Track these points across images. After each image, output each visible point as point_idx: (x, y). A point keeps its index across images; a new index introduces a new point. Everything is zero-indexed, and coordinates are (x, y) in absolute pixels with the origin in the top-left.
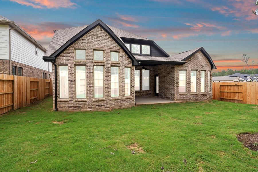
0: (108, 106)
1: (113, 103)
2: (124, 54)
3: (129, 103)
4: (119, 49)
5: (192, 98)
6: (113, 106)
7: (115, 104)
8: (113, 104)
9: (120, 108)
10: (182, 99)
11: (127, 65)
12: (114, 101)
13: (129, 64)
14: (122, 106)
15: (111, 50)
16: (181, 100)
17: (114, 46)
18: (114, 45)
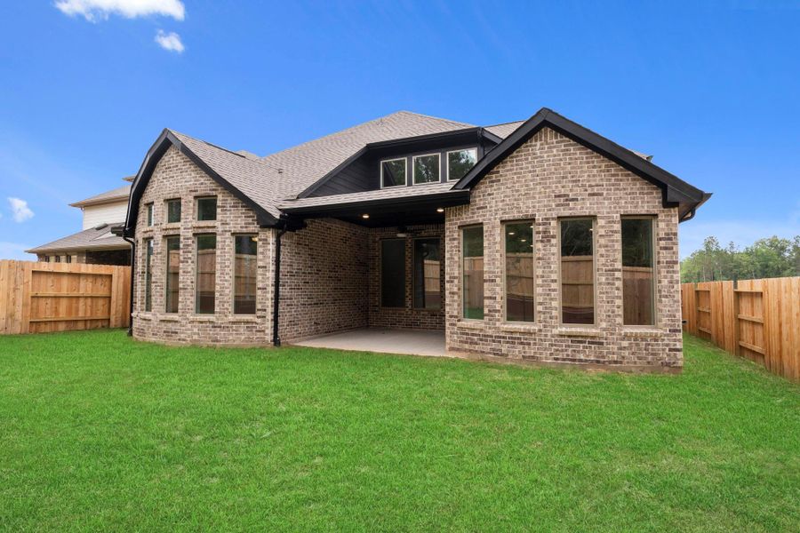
0: (182, 336)
1: (196, 330)
2: (229, 198)
3: (243, 337)
4: (214, 190)
5: (504, 348)
6: (196, 337)
7: (199, 334)
8: (195, 334)
9: (214, 347)
10: (467, 346)
11: (241, 227)
12: (197, 324)
13: (249, 224)
14: (217, 341)
15: (194, 194)
16: (465, 350)
17: (202, 184)
18: (202, 180)
